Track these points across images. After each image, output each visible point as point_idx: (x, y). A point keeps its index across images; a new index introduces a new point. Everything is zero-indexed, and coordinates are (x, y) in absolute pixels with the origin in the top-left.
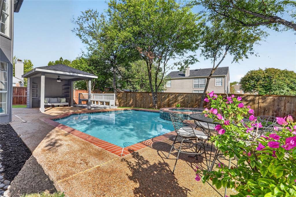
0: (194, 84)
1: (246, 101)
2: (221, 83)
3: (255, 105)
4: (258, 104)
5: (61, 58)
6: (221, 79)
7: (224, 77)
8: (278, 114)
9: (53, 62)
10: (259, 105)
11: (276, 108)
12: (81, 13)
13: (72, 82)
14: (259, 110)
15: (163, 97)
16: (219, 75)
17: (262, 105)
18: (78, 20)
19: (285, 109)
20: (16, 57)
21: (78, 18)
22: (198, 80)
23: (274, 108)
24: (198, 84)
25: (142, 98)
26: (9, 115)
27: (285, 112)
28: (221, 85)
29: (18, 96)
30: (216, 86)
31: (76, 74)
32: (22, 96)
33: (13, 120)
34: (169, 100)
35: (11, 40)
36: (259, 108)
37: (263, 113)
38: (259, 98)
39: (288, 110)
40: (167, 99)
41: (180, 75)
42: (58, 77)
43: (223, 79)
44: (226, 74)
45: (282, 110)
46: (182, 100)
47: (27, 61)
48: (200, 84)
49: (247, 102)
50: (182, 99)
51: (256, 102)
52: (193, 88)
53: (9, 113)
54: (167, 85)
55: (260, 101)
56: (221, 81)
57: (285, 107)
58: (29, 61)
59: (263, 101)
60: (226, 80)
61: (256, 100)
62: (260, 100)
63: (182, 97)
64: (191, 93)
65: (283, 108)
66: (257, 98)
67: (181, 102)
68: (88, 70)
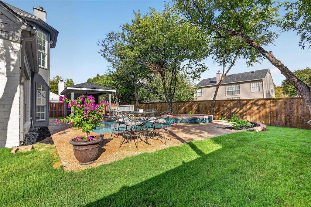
0: (226, 91)
1: (257, 105)
2: (258, 88)
3: (266, 109)
4: (269, 108)
5: (98, 75)
6: (257, 83)
7: (261, 81)
8: (291, 117)
9: (91, 79)
10: (271, 109)
11: (288, 111)
12: (106, 36)
13: (98, 96)
14: (271, 115)
15: (180, 105)
16: (255, 79)
17: (274, 109)
18: (103, 43)
19: (297, 112)
20: (61, 77)
21: (103, 41)
22: (231, 86)
23: (286, 111)
24: (231, 90)
25: (162, 108)
26: (47, 120)
27: (298, 116)
28: (258, 91)
29: (59, 110)
30: (252, 91)
31: (97, 90)
32: (62, 110)
33: (50, 125)
34: (185, 108)
35: (48, 70)
36: (271, 112)
37: (275, 117)
38: (270, 102)
39: (301, 112)
40: (184, 108)
41: (211, 82)
42: (86, 93)
43: (261, 83)
44: (264, 77)
45: (294, 114)
46: (197, 108)
47: (70, 80)
48: (233, 90)
49: (258, 107)
50: (197, 106)
51: (267, 106)
52: (226, 95)
53: (47, 119)
54: (197, 94)
55: (271, 105)
56: (258, 86)
57: (298, 110)
58: (72, 81)
59: (274, 105)
60: (264, 85)
61: (267, 104)
62: (271, 103)
63: (196, 105)
64: (205, 101)
65: (296, 111)
66: (269, 101)
67: (196, 110)
68: (114, 85)
